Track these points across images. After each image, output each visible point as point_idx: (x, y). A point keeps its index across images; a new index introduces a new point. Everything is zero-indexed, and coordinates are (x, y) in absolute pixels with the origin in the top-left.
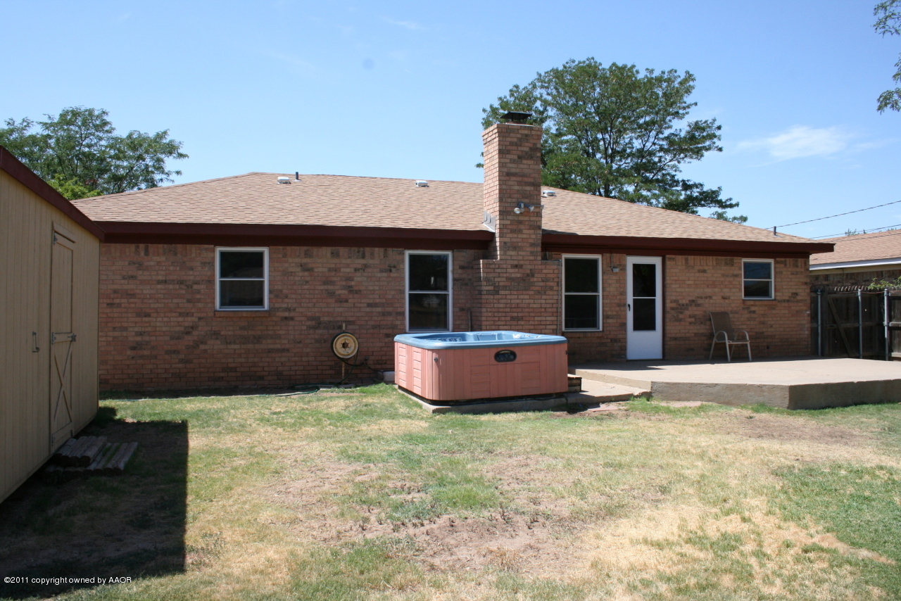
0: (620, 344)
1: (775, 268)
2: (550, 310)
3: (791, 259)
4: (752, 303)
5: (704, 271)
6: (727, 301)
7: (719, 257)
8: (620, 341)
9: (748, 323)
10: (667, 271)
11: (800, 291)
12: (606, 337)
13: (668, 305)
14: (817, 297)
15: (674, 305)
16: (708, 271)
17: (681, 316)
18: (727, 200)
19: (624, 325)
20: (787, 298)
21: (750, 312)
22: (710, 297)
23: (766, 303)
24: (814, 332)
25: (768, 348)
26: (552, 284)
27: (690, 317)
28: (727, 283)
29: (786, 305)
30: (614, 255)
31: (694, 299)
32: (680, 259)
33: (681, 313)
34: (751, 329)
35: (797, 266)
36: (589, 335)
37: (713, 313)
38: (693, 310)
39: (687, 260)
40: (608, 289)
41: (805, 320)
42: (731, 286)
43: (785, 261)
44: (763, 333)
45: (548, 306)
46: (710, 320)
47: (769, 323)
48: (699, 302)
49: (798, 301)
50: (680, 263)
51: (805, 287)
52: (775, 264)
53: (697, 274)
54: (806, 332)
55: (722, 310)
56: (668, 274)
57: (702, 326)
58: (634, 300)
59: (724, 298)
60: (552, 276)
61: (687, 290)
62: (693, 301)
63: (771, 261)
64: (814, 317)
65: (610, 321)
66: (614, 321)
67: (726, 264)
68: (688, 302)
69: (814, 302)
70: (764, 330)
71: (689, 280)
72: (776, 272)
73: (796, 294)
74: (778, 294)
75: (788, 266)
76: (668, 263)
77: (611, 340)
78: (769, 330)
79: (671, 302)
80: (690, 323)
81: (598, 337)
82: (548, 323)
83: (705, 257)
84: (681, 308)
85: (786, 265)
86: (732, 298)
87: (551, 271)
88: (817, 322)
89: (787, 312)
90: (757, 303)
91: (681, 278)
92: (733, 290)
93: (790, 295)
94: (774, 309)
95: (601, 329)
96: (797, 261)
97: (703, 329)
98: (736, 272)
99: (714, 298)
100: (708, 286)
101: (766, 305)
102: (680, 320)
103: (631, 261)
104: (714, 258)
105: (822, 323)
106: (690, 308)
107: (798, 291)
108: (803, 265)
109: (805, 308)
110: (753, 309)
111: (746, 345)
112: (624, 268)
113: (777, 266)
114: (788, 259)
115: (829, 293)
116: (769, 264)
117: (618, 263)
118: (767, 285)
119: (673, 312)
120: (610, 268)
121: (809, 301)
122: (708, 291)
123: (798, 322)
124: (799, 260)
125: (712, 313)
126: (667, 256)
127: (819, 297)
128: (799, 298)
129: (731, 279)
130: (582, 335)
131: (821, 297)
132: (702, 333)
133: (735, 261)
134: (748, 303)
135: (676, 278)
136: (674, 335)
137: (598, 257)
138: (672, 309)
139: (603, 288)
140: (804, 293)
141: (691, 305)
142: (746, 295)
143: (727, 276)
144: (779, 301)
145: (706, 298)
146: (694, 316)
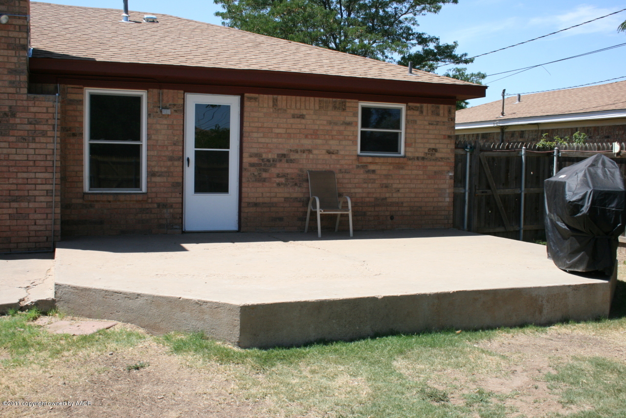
0: (172, 211)
1: (407, 115)
2: (42, 163)
3: (430, 105)
4: (370, 160)
5: (302, 117)
6: (334, 156)
7: (325, 99)
8: (171, 207)
9: (365, 185)
10: (245, 114)
11: (441, 146)
12: (150, 200)
13: (246, 160)
14: (466, 154)
15: (255, 160)
16: (307, 117)
17: (264, 175)
18: (462, 56)
19: (180, 186)
20: (421, 155)
21: (368, 172)
22: (310, 151)
23: (390, 160)
24: (457, 199)
25: (392, 218)
26: (45, 128)
27: (278, 176)
28: (334, 133)
29: (420, 164)
30: (165, 91)
31: (285, 153)
32: (266, 100)
33: (266, 171)
34: (369, 193)
35: (438, 115)
36: (122, 198)
37: (311, 172)
38: (283, 167)
39: (275, 102)
40: (153, 137)
41: (446, 183)
42: (341, 137)
43: (422, 107)
44: (386, 198)
45: (39, 158)
46: (307, 181)
47: (395, 186)
48: (292, 157)
49: (436, 159)
50: (266, 105)
51: (447, 141)
52: (407, 110)
53: (292, 121)
54: (447, 199)
55: (327, 168)
56: (245, 119)
57: (297, 188)
58: (196, 152)
59: (329, 152)
60: (45, 116)
61: (275, 140)
62: (284, 155)
63: (403, 107)
64: (459, 180)
65: (157, 179)
66: (164, 179)
67: (335, 108)
68: (276, 157)
69: (459, 161)
70: (387, 195)
71: (278, 128)
72: (407, 121)
73: (435, 150)
74: (409, 149)
75: (424, 113)
76: (247, 104)
77: (159, 205)
78: (395, 195)
79: (251, 156)
80: (279, 184)
81: (137, 201)
82: (39, 181)
83: (303, 98)
84: (265, 165)
85: (422, 112)
86: (342, 153)
87: (44, 110)
88: (465, 187)
89: (421, 172)
90: (377, 160)
91: (265, 125)
92: (344, 143)
93: (426, 151)
94: (403, 168)
95: (144, 190)
96: (438, 108)
97: (297, 192)
98: (348, 119)
99: (315, 152)
100: (306, 137)
101: (391, 164)
102: (264, 180)
103: (193, 100)
104: (317, 99)
105: (470, 188)
106: (278, 165)
107: (438, 146)
108: (446, 114)
109: (446, 168)
110: (372, 167)
111: (347, 215)
112: (182, 110)
113: (410, 112)
114: (425, 105)
115: (481, 150)
116: (399, 111)
117: (171, 102)
118: (396, 136)
119: (252, 169)
120: (157, 108)
121: (452, 160)
122: (307, 143)
123: (436, 186)
124: (441, 106)
125: (309, 171)
126: (246, 95)
127: (468, 154)
128: (438, 155)
129: (342, 128)
130: (111, 198)
131: (471, 155)
132: (296, 198)
133: (348, 104)
134: (365, 160)
135: (260, 125)
136: (254, 200)
137: (143, 94)
138: (252, 165)
139: (148, 135)
140: (446, 150)
141: (281, 161)
142: (362, 149)
143: (336, 124)
144: (410, 159)
145: (303, 151)
146: (284, 176)
